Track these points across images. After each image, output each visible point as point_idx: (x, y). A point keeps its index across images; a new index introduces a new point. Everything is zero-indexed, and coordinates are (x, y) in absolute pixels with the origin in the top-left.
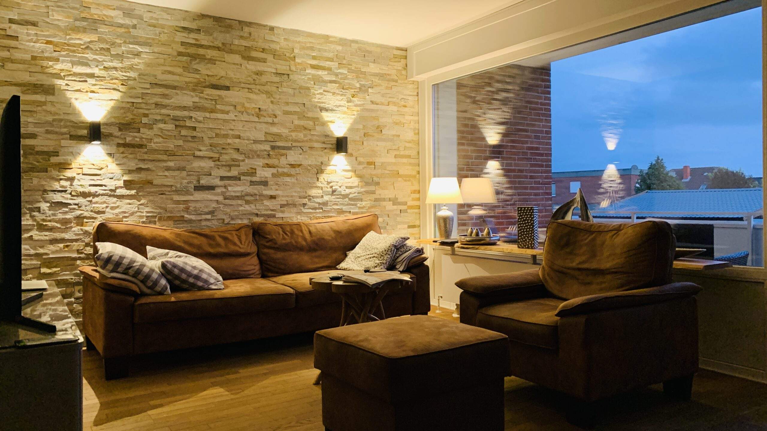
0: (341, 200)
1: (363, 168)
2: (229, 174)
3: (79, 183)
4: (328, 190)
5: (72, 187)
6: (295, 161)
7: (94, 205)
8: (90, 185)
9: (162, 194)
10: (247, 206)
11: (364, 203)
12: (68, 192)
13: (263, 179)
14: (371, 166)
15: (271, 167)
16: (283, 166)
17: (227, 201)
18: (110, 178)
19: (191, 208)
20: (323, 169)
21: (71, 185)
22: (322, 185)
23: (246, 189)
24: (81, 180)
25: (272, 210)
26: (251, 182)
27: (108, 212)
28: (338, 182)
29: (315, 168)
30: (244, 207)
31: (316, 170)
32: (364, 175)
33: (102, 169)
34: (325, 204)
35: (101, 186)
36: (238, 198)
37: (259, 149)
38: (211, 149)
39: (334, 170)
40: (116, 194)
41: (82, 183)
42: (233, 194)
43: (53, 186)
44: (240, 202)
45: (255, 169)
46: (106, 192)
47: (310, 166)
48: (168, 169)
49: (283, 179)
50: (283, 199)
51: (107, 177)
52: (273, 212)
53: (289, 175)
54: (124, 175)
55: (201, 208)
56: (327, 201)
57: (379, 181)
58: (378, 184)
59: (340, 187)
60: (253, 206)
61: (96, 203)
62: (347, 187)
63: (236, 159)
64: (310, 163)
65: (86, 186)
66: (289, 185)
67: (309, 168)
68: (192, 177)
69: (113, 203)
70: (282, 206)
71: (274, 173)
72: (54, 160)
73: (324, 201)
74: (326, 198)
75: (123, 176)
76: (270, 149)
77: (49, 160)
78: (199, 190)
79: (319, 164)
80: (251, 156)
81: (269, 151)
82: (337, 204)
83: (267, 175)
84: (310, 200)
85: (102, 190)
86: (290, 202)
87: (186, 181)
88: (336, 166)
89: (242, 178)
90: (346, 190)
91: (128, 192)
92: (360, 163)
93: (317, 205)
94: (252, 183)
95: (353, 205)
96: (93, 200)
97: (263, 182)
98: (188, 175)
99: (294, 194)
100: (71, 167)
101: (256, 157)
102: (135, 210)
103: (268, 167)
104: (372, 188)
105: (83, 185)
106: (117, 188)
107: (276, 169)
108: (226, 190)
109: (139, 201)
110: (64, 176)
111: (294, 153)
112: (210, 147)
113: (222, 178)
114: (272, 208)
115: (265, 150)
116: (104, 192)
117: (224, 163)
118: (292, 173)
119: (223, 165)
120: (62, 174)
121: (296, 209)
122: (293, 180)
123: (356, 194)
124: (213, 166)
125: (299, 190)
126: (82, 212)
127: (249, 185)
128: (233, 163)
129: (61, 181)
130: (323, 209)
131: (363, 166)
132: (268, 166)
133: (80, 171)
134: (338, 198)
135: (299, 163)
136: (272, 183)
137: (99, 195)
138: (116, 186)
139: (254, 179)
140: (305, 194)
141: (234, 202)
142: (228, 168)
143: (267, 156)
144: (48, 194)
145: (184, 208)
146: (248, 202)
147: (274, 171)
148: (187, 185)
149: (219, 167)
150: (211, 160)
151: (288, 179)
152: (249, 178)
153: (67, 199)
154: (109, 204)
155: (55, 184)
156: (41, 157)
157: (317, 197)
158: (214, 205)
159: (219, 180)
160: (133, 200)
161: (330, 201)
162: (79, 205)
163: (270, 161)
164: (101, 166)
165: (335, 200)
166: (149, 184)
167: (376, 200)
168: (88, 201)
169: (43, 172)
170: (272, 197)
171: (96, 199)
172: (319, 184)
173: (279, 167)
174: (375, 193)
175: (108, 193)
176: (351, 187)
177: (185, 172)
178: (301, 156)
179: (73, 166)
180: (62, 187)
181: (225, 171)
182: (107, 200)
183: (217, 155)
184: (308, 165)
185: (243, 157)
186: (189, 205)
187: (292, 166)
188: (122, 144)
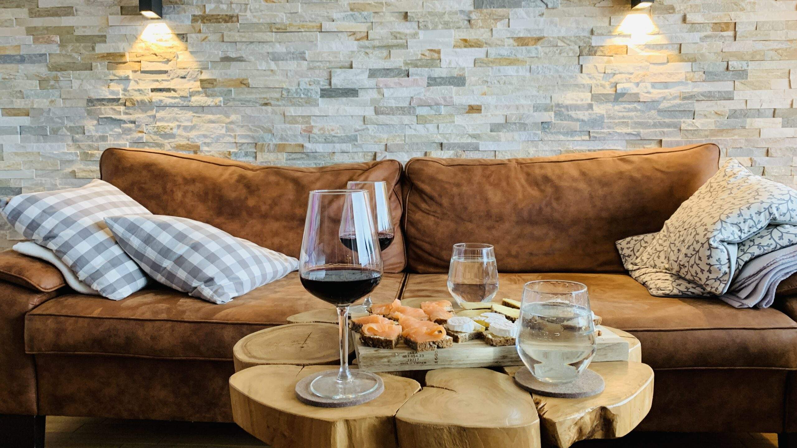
0: (639, 114)
1: (702, 39)
2: (387, 65)
3: (137, 87)
4: (606, 92)
5: (126, 93)
6: (529, 31)
7: (159, 124)
8: (153, 90)
9: (266, 104)
10: (420, 127)
11: (699, 123)
12: (121, 101)
13: (455, 73)
14: (725, 34)
15: (471, 46)
16: (499, 42)
17: (382, 118)
18: (182, 78)
19: (315, 131)
20: (593, 45)
21: (125, 90)
22: (593, 82)
23: (419, 94)
24: (140, 82)
25: (474, 136)
26: (429, 78)
27: (179, 135)
28: (631, 74)
29: (575, 43)
30: (415, 130)
31: (577, 47)
32: (702, 55)
33: (169, 61)
34: (597, 122)
35: (168, 90)
36: (402, 110)
37: (448, 9)
38: (352, 15)
39: (622, 47)
40: (190, 104)
41: (142, 86)
42: (393, 103)
43: (100, 91)
44: (406, 119)
45: (439, 52)
46: (177, 100)
47: (563, 39)
48: (276, 58)
49: (499, 71)
50: (497, 112)
51: (176, 75)
52: (474, 141)
53: (512, 62)
54: (203, 71)
55: (333, 130)
56: (602, 117)
57: (745, 67)
58: (742, 74)
59: (637, 84)
60: (431, 127)
61: (162, 119)
62: (654, 85)
63: (399, 33)
64: (563, 33)
65: (146, 91)
66: (511, 84)
67: (560, 43)
68: (317, 72)
69: (188, 120)
70: (495, 128)
71: (479, 59)
72: (101, 49)
73: (594, 116)
74: (599, 109)
75: (201, 73)
76: (472, 8)
77: (93, 49)
78: (330, 96)
79: (587, 34)
80: (430, 26)
81: (470, 12)
82: (626, 124)
83: (463, 64)
84: (558, 114)
85: (169, 97)
86: (513, 120)
87: (307, 80)
88: (629, 36)
89: (412, 70)
90: (652, 90)
91: (209, 101)
92: (694, 28)
93: (577, 126)
94: (433, 82)
95: (669, 126)
96: (158, 115)
97: (456, 78)
98: (310, 69)
99: (523, 102)
100: (124, 61)
101: (440, 26)
102: (221, 132)
103: (465, 47)
104: (726, 86)
105: (141, 90)
106: (192, 94)
107: (483, 50)
108: (380, 97)
109: (228, 117)
110: (115, 75)
111: (527, 13)
112: (351, 13)
113: (373, 73)
114: (471, 132)
115: (462, 12)
116: (173, 101)
117: (377, 43)
118: (520, 57)
119: (374, 47)
120: (111, 72)
121: (526, 133)
122: (523, 72)
123: (678, 101)
124: (355, 49)
125: (535, 93)
126: (140, 135)
127: (425, 84)
128: (395, 42)
129: (112, 84)
130: (591, 135)
131: (703, 34)
132: (466, 43)
133: (136, 66)
134: (630, 110)
135: (537, 35)
136: (473, 79)
137: (165, 106)
138: (191, 90)
139: (437, 73)
140: (548, 101)
141: (395, 119)
142: (385, 53)
143: (466, 22)
144: (94, 106)
145: (304, 131)
146: (421, 120)
147: (479, 53)
148: (308, 87)
149: (367, 51)
150: (352, 37)
151: (510, 70)
152: (425, 71)
153: (119, 113)
154: (181, 122)
155: (104, 88)
156: (82, 45)
157: (577, 108)
158: (359, 125)
159: (367, 76)
160: (218, 116)
161: (610, 117)
162: (137, 123)
163: (472, 35)
164: (168, 57)
165: (621, 114)
166: (243, 86)
167: (734, 114)
168: (150, 116)
169: (86, 69)
170: (474, 109)
171: (161, 114)
172: (583, 79)
173: (490, 45)
174: (731, 99)
175: (179, 103)
176: (666, 85)
177: (306, 63)
178: (542, 19)
179: (128, 58)
180: (113, 93)
181: (380, 58)
182: (178, 116)
183: (362, 28)
184: (559, 38)
185: (414, 29)
186: (313, 124)
187: (522, 41)
188: (199, 16)
